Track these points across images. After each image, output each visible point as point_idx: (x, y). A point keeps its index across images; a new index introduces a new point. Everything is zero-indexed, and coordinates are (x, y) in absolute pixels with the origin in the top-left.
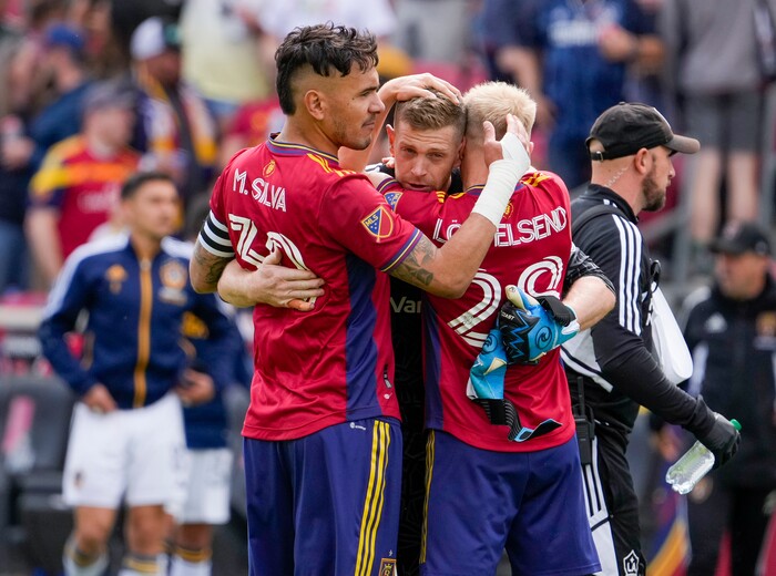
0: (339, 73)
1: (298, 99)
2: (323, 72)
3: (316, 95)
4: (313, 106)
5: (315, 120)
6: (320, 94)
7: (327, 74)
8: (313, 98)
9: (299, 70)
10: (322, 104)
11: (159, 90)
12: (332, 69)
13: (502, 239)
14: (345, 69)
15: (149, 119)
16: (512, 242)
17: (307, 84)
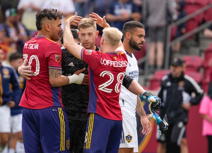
0: (54, 20)
1: (43, 26)
2: (50, 19)
3: (48, 25)
4: (47, 27)
5: (47, 31)
6: (49, 25)
7: (51, 19)
8: (47, 26)
9: (43, 18)
10: (49, 27)
11: (12, 25)
12: (52, 18)
13: (115, 65)
14: (55, 19)
15: (10, 32)
16: (117, 66)
17: (45, 22)
